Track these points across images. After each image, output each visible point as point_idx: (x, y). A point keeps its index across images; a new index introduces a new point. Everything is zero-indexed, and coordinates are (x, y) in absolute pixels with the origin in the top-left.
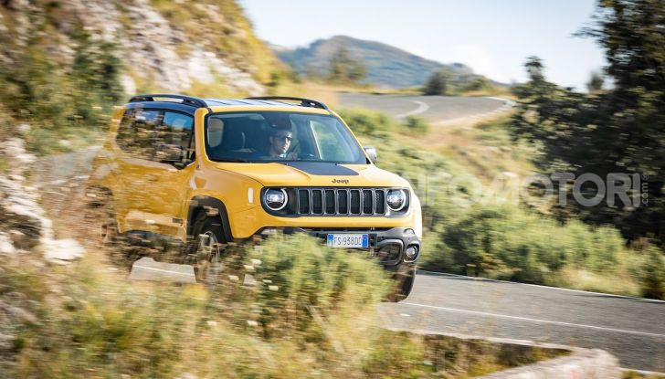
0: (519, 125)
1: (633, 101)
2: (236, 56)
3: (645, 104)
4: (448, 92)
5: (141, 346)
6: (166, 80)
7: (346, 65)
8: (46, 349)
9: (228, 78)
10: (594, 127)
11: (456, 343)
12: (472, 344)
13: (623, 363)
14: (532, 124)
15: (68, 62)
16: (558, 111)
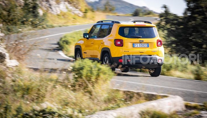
0: (159, 26)
1: (194, 19)
2: (74, 4)
3: (198, 20)
4: (140, 15)
5: (35, 93)
6: (53, 11)
7: (109, 7)
8: (5, 94)
9: (72, 10)
10: (182, 27)
11: (133, 93)
12: (138, 94)
13: (185, 100)
14: (163, 26)
15: (22, 5)
16: (172, 22)
